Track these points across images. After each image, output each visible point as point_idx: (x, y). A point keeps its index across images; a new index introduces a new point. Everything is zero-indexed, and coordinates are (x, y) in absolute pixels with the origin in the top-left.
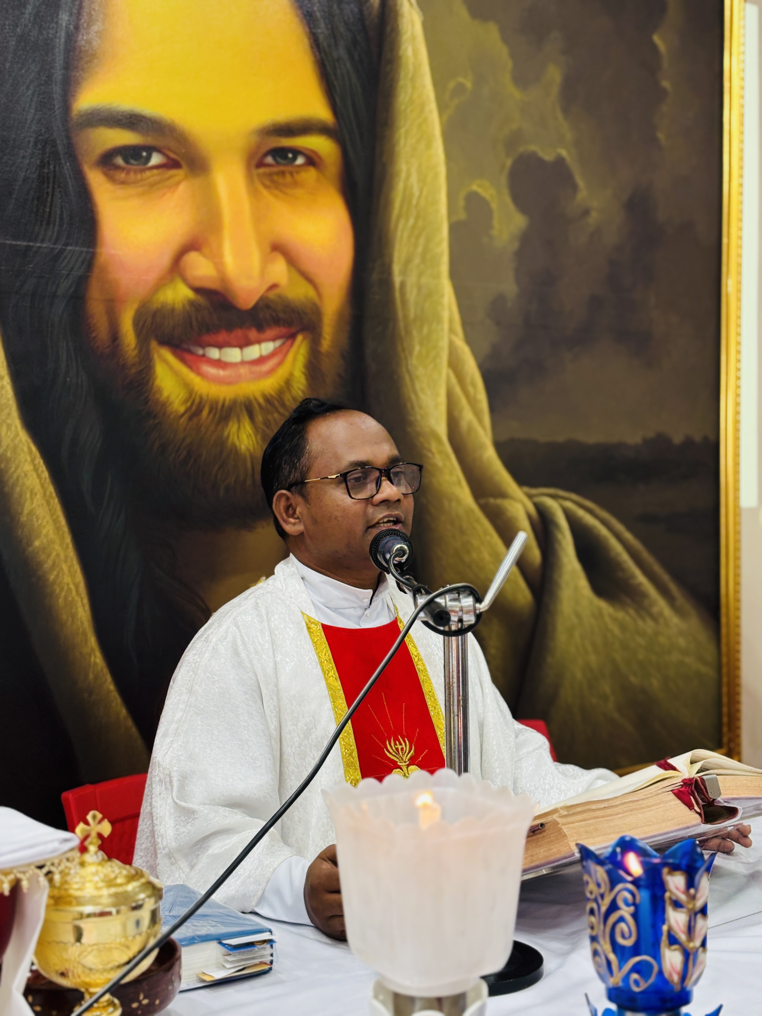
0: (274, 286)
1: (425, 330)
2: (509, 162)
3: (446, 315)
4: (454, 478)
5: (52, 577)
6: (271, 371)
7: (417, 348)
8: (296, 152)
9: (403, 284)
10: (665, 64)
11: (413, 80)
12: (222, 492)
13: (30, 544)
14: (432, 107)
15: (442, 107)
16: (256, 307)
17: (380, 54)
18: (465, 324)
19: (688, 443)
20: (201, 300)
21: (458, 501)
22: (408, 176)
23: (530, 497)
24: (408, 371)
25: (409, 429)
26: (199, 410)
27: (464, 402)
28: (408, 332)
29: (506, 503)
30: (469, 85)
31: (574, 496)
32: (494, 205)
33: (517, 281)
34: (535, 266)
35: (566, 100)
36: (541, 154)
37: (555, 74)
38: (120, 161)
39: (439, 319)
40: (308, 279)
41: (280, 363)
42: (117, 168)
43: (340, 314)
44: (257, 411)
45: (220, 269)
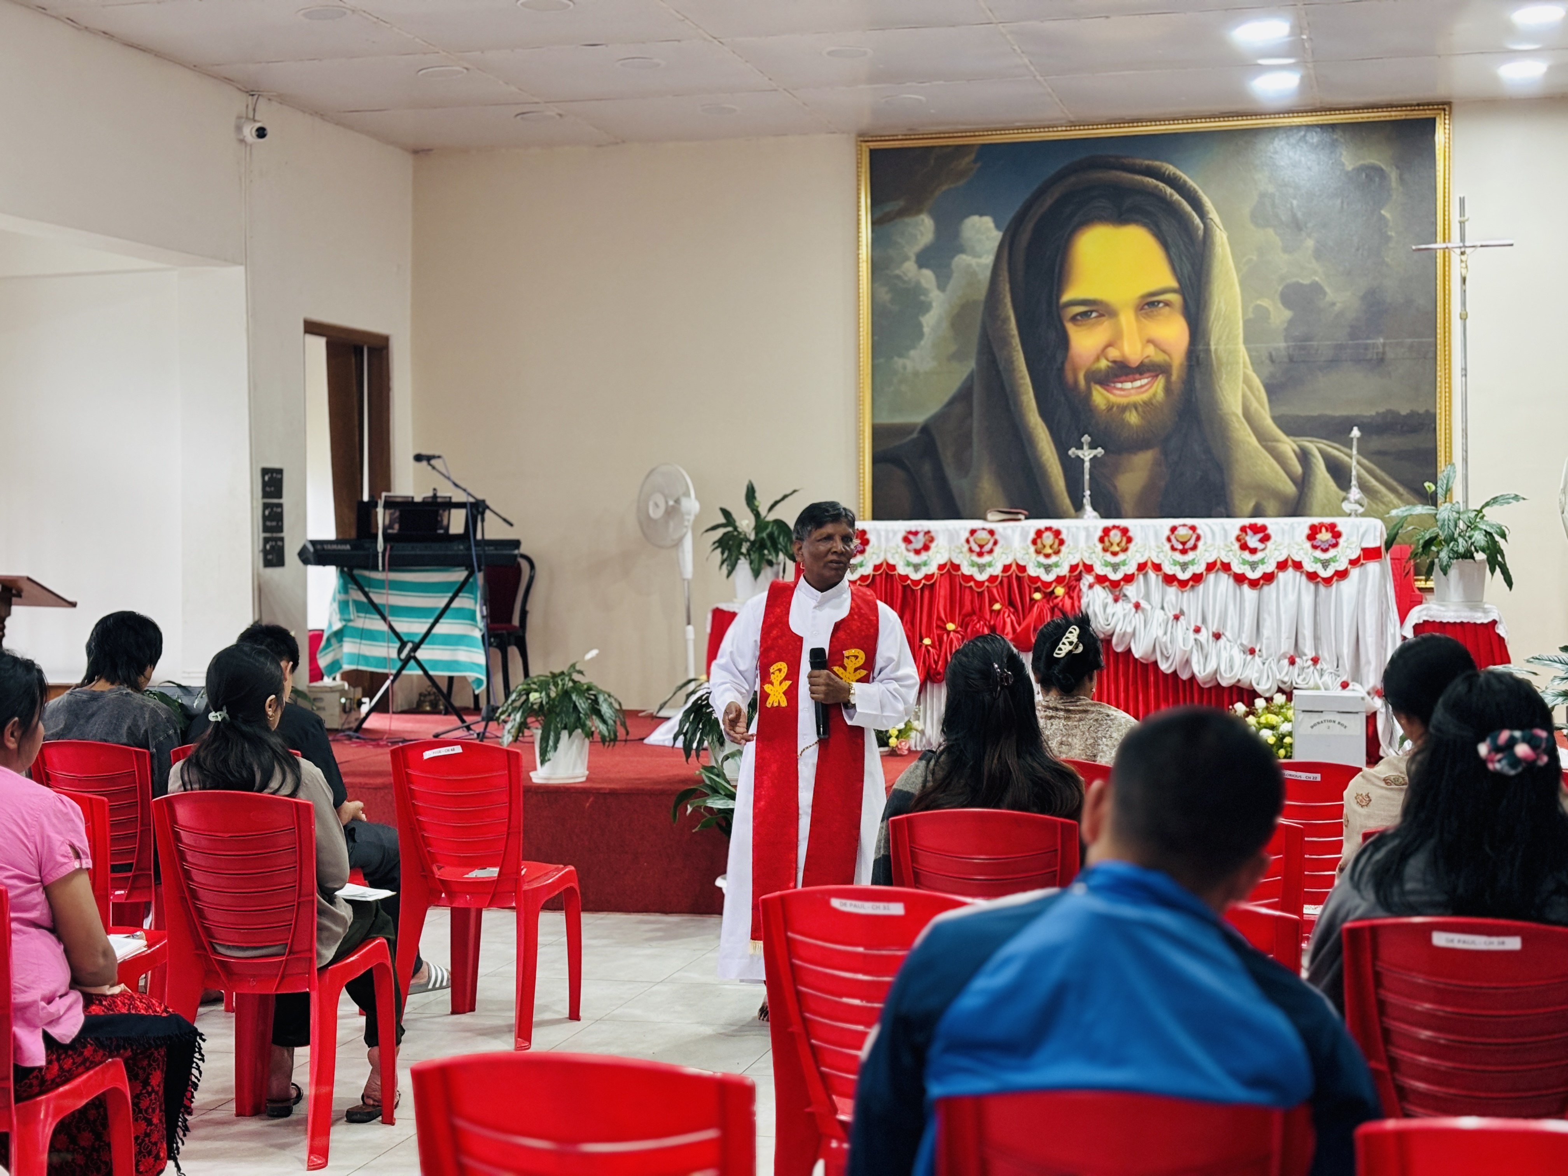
0: (1148, 357)
1: (1229, 368)
2: (1280, 288)
3: (1241, 361)
4: (1247, 433)
6: (1146, 391)
7: (1224, 376)
8: (1159, 302)
9: (1216, 350)
10: (1391, 224)
11: (1222, 262)
12: (1122, 440)
13: (1041, 457)
14: (1234, 270)
15: (1238, 270)
16: (1139, 366)
17: (1204, 254)
18: (1252, 363)
19: (1412, 414)
20: (1113, 365)
21: (1249, 443)
22: (1219, 302)
23: (1295, 442)
24: (1220, 387)
25: (1219, 412)
26: (1112, 407)
27: (1252, 398)
29: (1279, 445)
30: (1255, 258)
31: (1325, 441)
32: (1271, 309)
33: (1286, 341)
34: (1297, 334)
35: (1318, 254)
36: (1301, 281)
37: (1310, 243)
38: (1079, 318)
39: (1237, 363)
40: (1164, 351)
41: (1151, 387)
42: (1078, 320)
43: (1181, 365)
44: (1139, 408)
45: (1122, 353)
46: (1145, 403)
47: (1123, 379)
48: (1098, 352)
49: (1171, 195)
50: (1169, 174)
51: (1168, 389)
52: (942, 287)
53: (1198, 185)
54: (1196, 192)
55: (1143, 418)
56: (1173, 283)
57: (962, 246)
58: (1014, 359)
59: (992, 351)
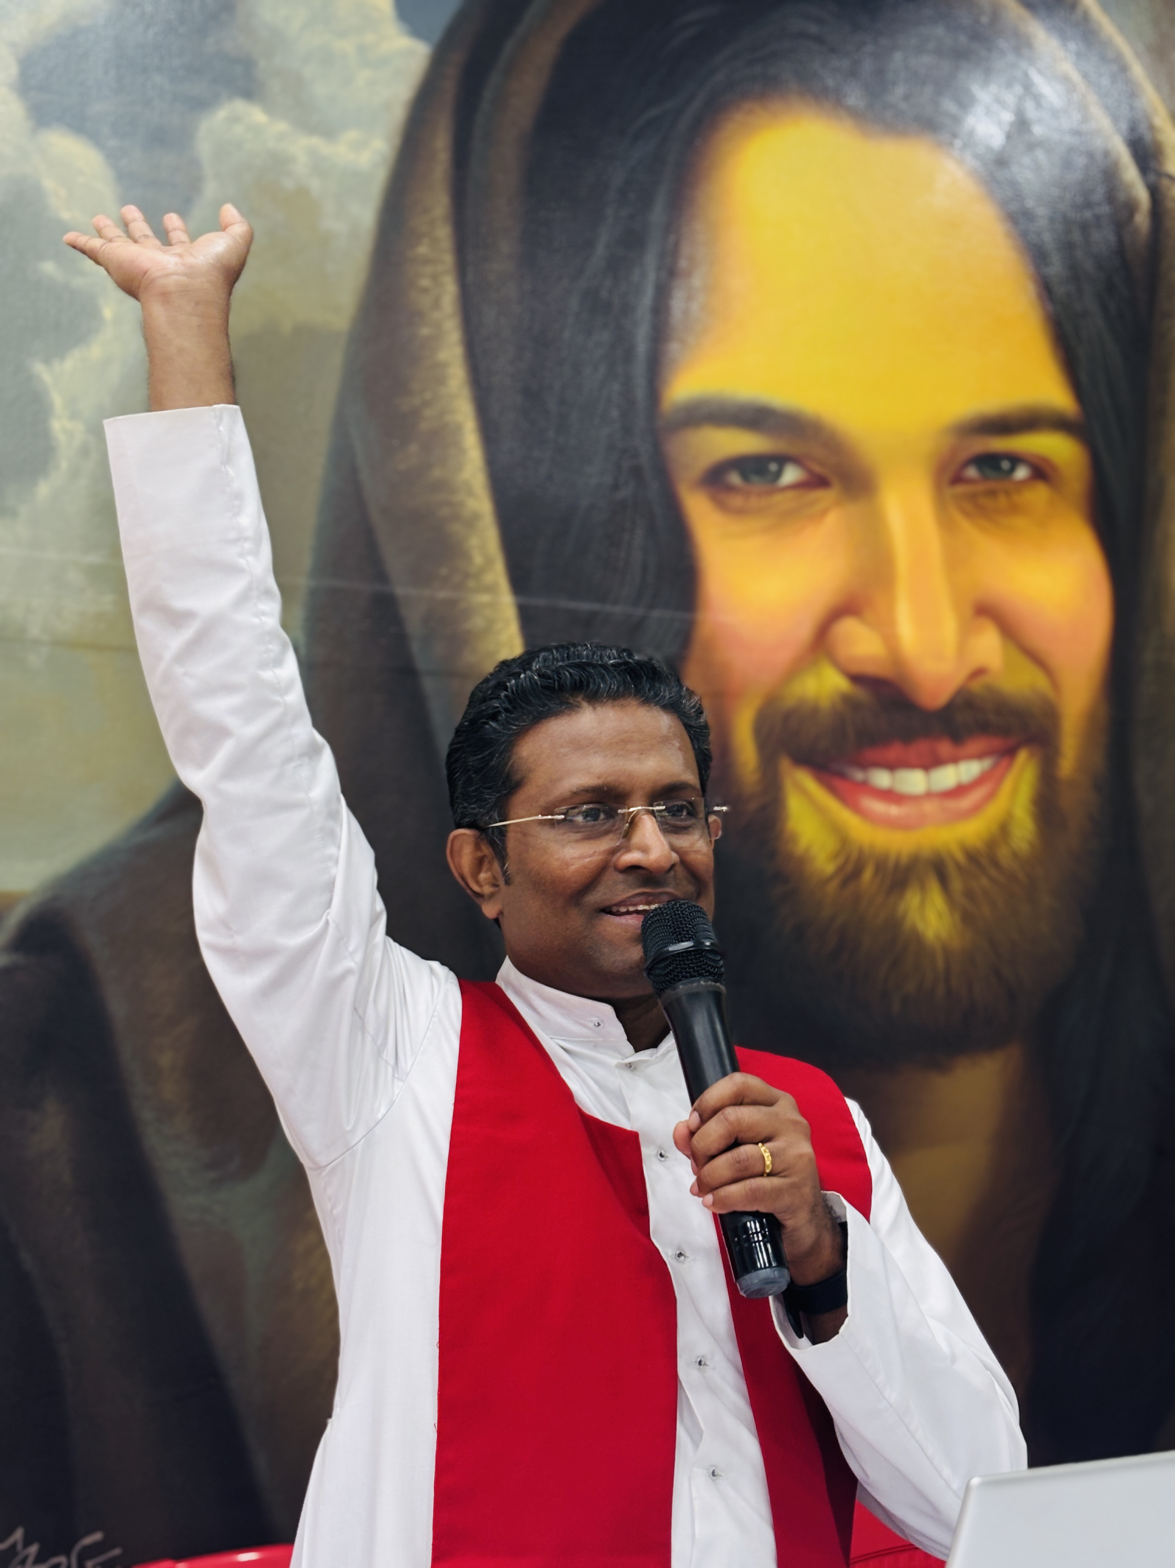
16: (950, 707)
26: (859, 867)
38: (735, 478)
40: (1033, 658)
41: (991, 796)
42: (730, 489)
43: (1090, 716)
44: (952, 870)
45: (890, 640)
46: (972, 856)
47: (895, 751)
48: (805, 631)
55: (967, 918)
56: (1052, 390)
57: (248, 64)
58: (477, 622)
59: (382, 576)
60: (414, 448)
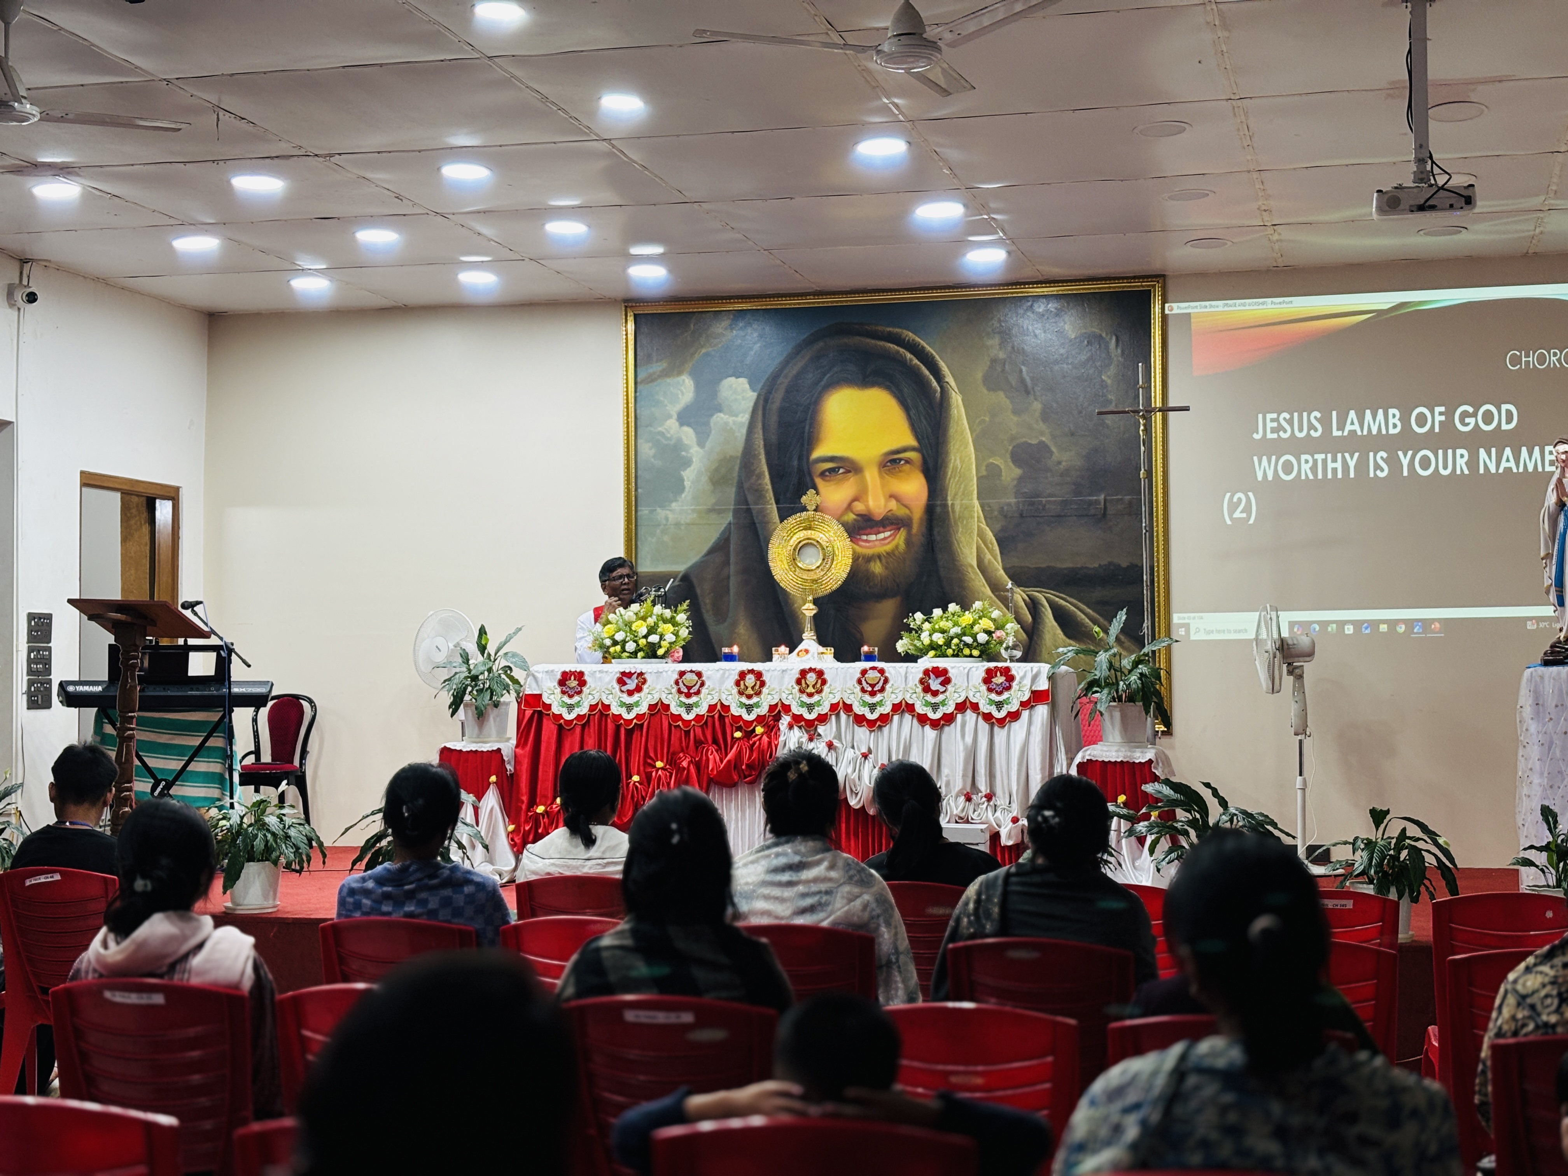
0: (891, 510)
1: (965, 522)
2: (1011, 448)
3: (976, 515)
4: (982, 584)
5: (801, 617)
6: (889, 543)
7: (961, 530)
8: (900, 460)
9: (953, 505)
10: (1110, 389)
11: (957, 423)
12: (867, 589)
13: (793, 605)
14: (968, 431)
15: (972, 430)
16: (882, 520)
17: (941, 415)
18: (986, 518)
19: (1132, 567)
20: (859, 518)
22: (955, 460)
23: (1024, 592)
25: (956, 563)
27: (986, 551)
28: (956, 524)
29: (1010, 595)
30: (987, 419)
31: (1052, 592)
32: (1002, 467)
33: (1016, 498)
34: (1026, 490)
35: (1045, 416)
36: (1029, 441)
37: (1037, 406)
38: (827, 473)
39: (972, 517)
40: (906, 506)
41: (893, 540)
42: (827, 476)
43: (921, 519)
44: (883, 558)
45: (867, 506)
46: (888, 553)
47: (869, 530)
48: (845, 505)
49: (911, 360)
50: (909, 340)
51: (908, 542)
52: (701, 444)
53: (935, 351)
54: (934, 357)
55: (886, 568)
56: (911, 441)
57: (720, 405)
58: (768, 511)
59: (748, 504)
60: (754, 477)
